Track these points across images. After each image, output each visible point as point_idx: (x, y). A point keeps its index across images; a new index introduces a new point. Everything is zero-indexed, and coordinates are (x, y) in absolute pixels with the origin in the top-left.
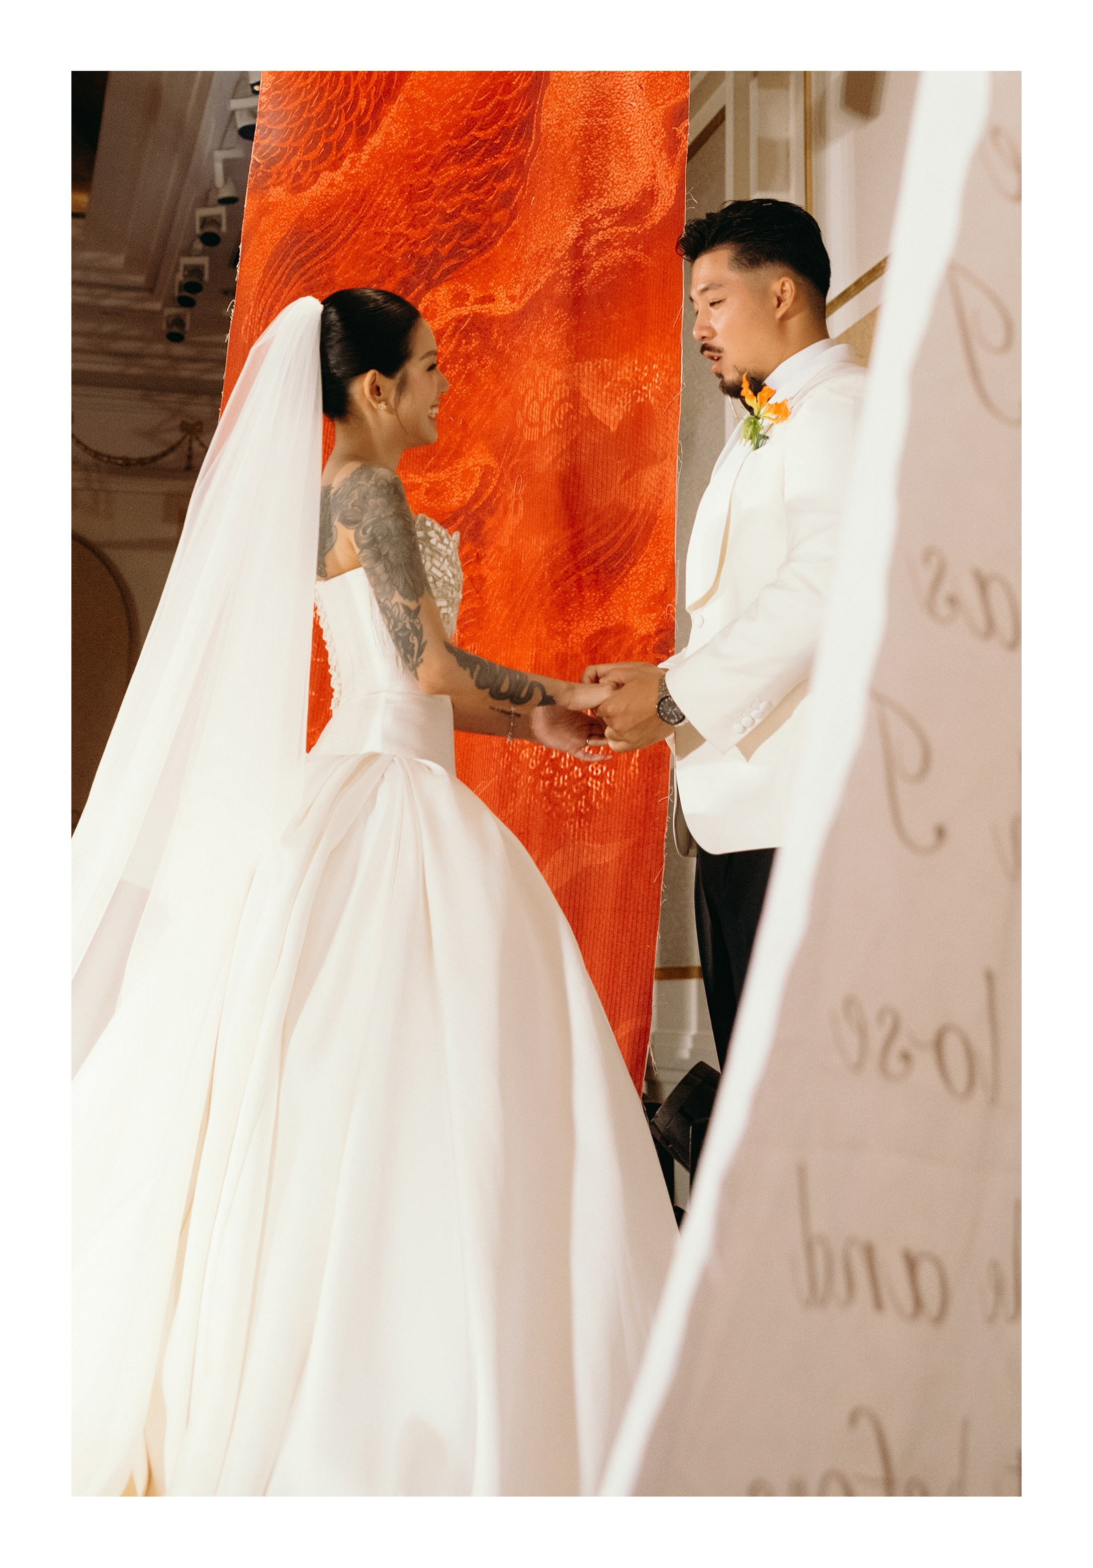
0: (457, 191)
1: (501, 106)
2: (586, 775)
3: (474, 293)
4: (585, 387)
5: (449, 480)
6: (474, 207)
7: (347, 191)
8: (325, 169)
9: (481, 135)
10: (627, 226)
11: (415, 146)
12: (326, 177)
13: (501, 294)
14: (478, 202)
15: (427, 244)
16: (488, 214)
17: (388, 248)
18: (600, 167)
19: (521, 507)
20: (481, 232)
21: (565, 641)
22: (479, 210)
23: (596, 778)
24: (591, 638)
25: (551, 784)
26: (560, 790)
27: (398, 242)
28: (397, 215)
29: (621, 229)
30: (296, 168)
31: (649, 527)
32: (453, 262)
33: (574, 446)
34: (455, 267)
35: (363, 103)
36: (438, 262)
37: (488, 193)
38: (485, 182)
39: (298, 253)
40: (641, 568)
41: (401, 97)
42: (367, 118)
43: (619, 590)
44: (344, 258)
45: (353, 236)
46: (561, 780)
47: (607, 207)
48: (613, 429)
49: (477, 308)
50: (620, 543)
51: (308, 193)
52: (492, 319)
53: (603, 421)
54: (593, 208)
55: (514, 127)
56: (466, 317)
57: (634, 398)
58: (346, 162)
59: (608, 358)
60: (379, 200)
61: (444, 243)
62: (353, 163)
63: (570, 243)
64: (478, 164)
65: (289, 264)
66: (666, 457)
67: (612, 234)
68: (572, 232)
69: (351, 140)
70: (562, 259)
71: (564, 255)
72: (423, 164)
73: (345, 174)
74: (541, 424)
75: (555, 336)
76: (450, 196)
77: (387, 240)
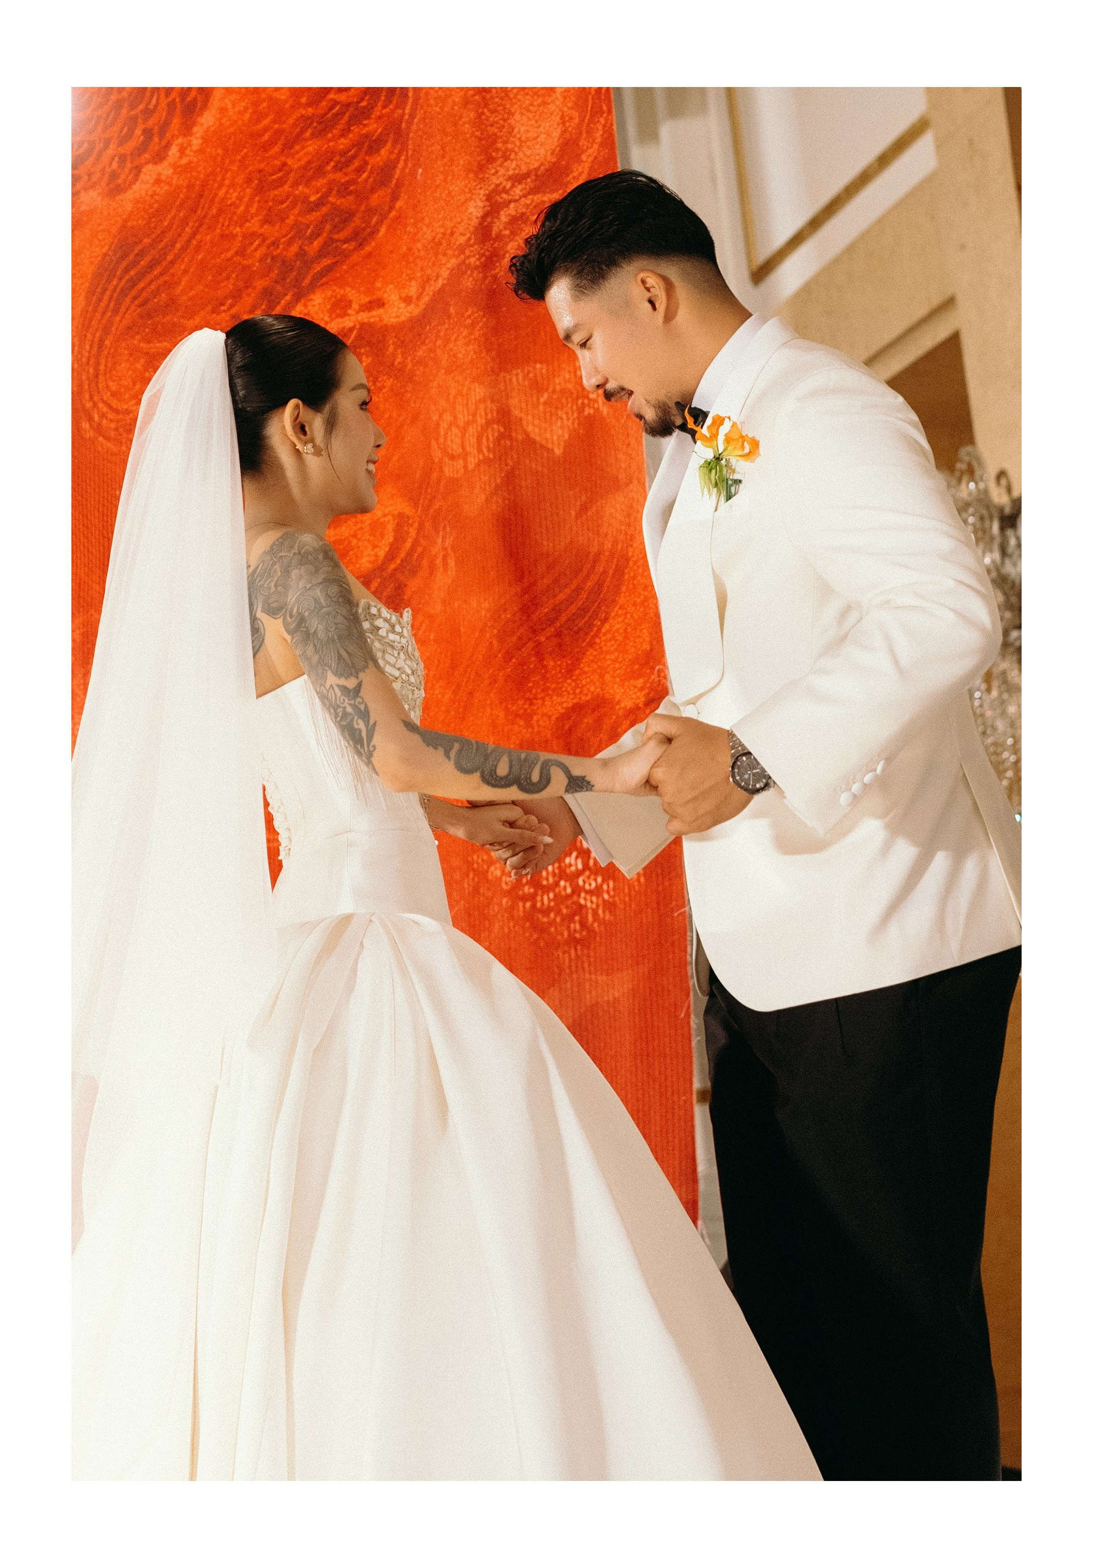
0: (320, 171)
2: (577, 890)
3: (357, 297)
4: (515, 403)
5: (355, 536)
6: (344, 190)
7: (179, 187)
8: (148, 163)
10: (544, 193)
11: (258, 121)
12: (150, 172)
13: (391, 295)
14: (350, 183)
15: (290, 243)
16: (361, 197)
17: (241, 252)
18: (501, 122)
19: (452, 563)
20: (357, 221)
21: (529, 725)
22: (351, 193)
23: (590, 892)
24: (564, 717)
25: (534, 906)
26: (546, 912)
27: (252, 243)
28: (246, 210)
29: (537, 198)
30: (110, 165)
31: (620, 572)
32: (326, 262)
33: (510, 479)
34: (329, 269)
36: (307, 264)
37: (360, 170)
38: (354, 157)
39: (127, 270)
40: (616, 624)
43: (591, 653)
44: (185, 272)
45: (194, 242)
46: (546, 899)
47: (517, 172)
48: (558, 451)
49: (364, 317)
50: (584, 595)
51: (130, 195)
52: (385, 330)
53: (544, 443)
54: (499, 175)
56: (351, 330)
57: (581, 410)
58: (174, 151)
59: (541, 362)
60: (222, 193)
61: (311, 239)
62: (182, 151)
63: (475, 222)
64: (343, 134)
65: (116, 286)
66: (631, 482)
67: (527, 206)
68: (475, 209)
69: (176, 122)
70: (467, 244)
71: (469, 239)
72: (271, 143)
73: (175, 166)
74: (465, 455)
75: (469, 342)
76: (312, 178)
77: (237, 244)
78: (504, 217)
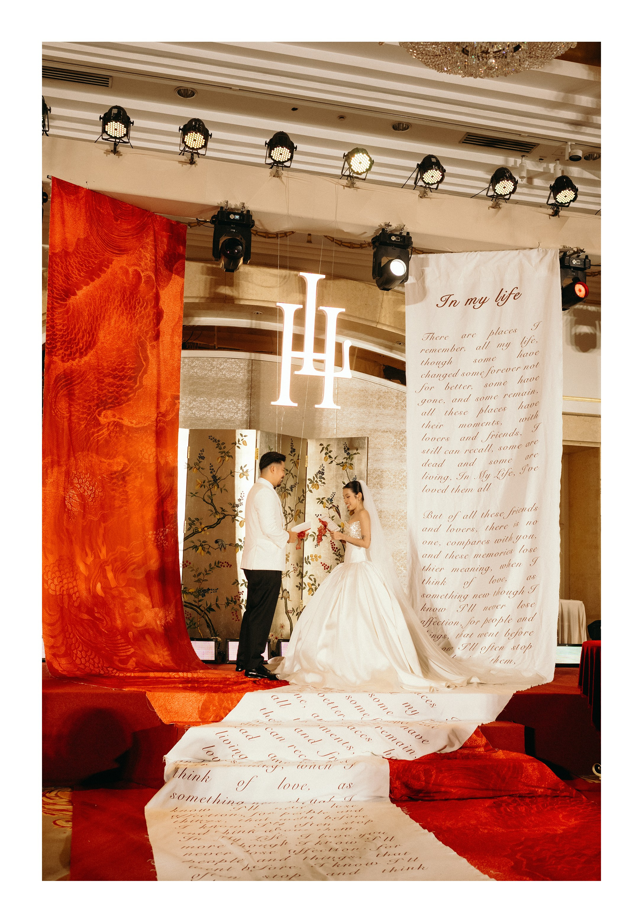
0: (112, 386)
1: (123, 369)
3: (118, 416)
6: (117, 393)
9: (119, 374)
15: (103, 397)
16: (120, 396)
17: (93, 392)
19: (143, 478)
20: (119, 400)
23: (164, 543)
26: (159, 545)
28: (94, 384)
30: (62, 354)
31: (171, 490)
32: (112, 405)
35: (81, 345)
37: (121, 390)
38: (120, 387)
39: (66, 381)
40: (169, 499)
41: (94, 350)
42: (83, 350)
43: (165, 503)
48: (162, 465)
49: (118, 420)
50: (164, 492)
51: (66, 364)
52: (123, 425)
55: (128, 376)
56: (116, 421)
57: (166, 459)
58: (77, 360)
60: (89, 377)
61: (109, 399)
62: (79, 362)
64: (118, 381)
65: (61, 384)
69: (78, 355)
74: (149, 460)
77: (91, 390)
78: (158, 418)
